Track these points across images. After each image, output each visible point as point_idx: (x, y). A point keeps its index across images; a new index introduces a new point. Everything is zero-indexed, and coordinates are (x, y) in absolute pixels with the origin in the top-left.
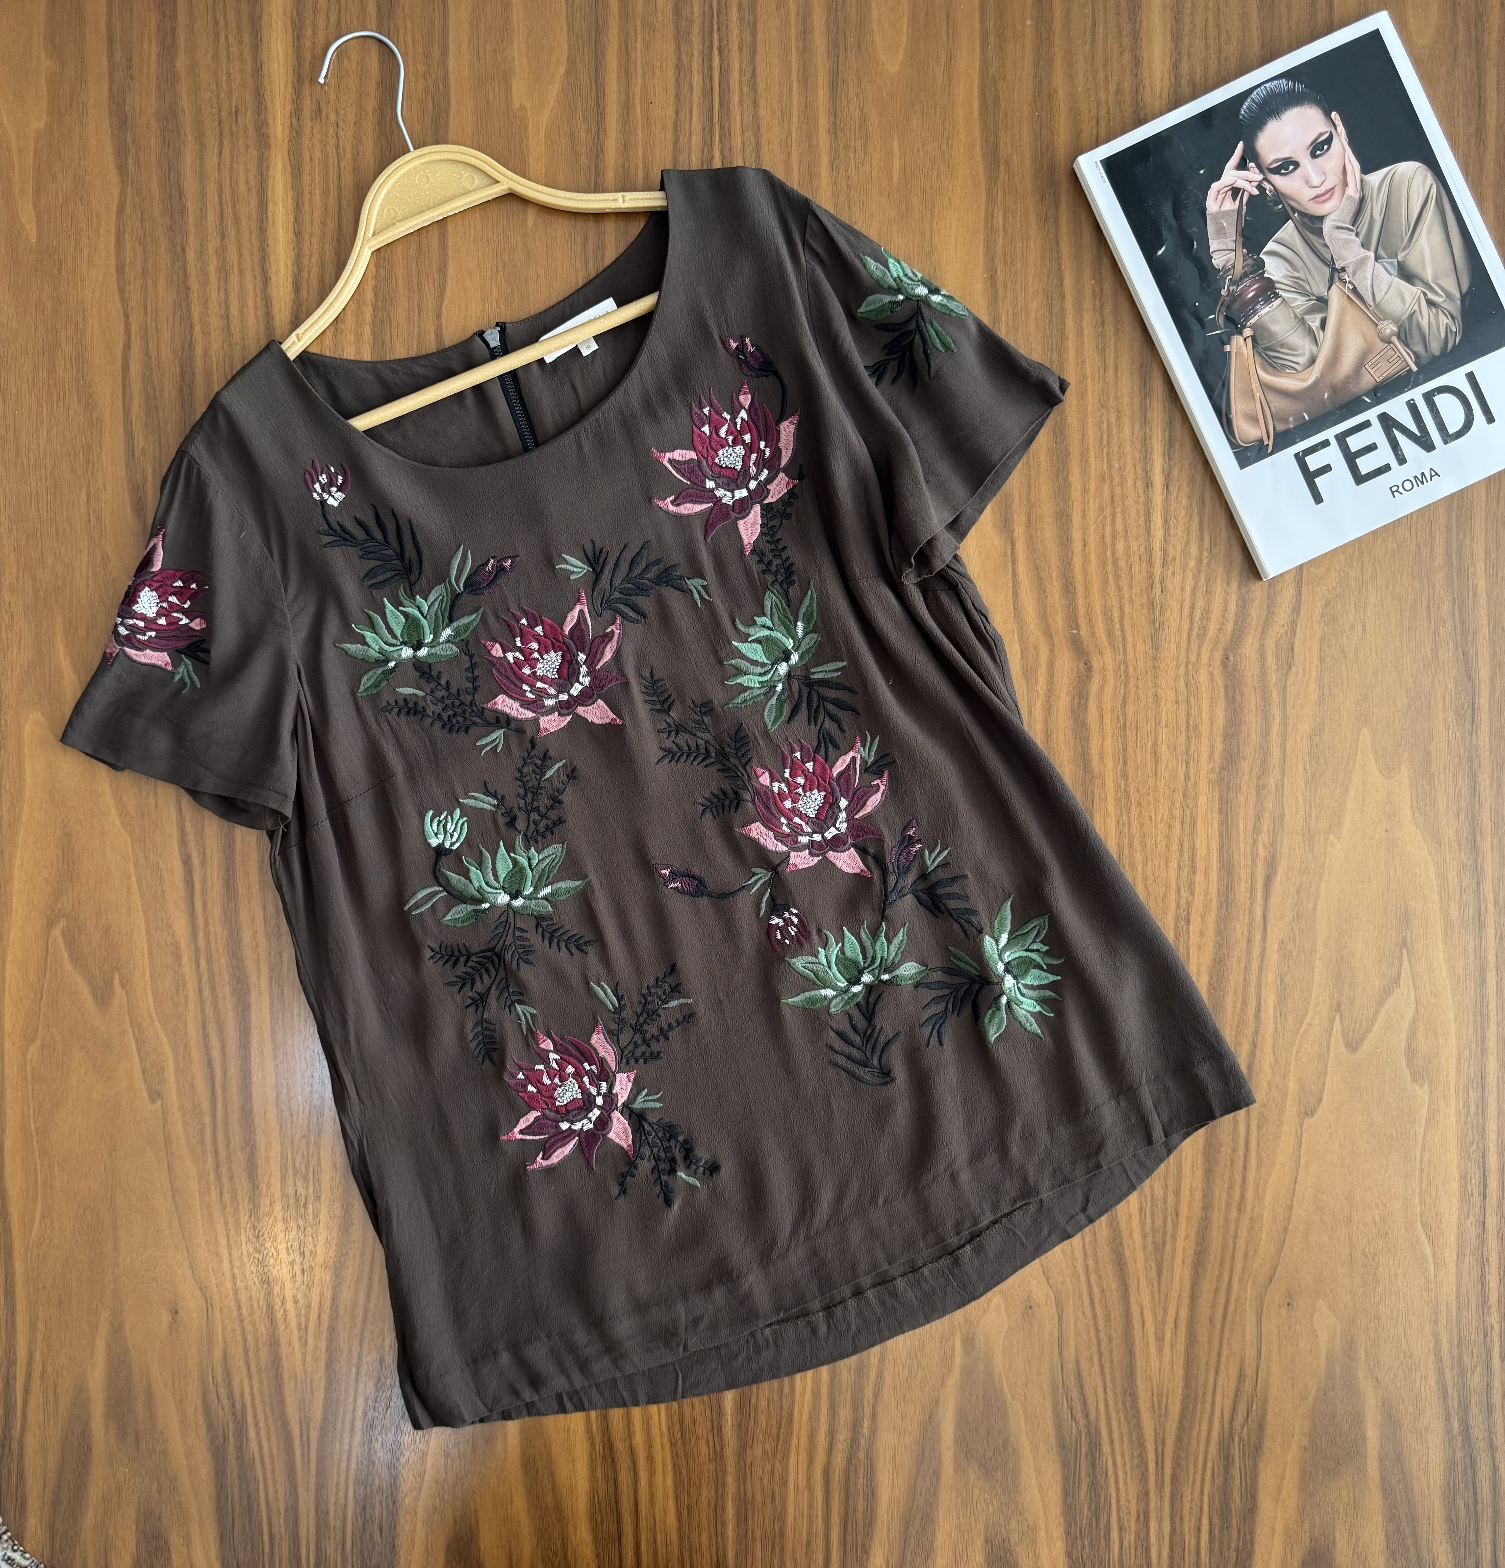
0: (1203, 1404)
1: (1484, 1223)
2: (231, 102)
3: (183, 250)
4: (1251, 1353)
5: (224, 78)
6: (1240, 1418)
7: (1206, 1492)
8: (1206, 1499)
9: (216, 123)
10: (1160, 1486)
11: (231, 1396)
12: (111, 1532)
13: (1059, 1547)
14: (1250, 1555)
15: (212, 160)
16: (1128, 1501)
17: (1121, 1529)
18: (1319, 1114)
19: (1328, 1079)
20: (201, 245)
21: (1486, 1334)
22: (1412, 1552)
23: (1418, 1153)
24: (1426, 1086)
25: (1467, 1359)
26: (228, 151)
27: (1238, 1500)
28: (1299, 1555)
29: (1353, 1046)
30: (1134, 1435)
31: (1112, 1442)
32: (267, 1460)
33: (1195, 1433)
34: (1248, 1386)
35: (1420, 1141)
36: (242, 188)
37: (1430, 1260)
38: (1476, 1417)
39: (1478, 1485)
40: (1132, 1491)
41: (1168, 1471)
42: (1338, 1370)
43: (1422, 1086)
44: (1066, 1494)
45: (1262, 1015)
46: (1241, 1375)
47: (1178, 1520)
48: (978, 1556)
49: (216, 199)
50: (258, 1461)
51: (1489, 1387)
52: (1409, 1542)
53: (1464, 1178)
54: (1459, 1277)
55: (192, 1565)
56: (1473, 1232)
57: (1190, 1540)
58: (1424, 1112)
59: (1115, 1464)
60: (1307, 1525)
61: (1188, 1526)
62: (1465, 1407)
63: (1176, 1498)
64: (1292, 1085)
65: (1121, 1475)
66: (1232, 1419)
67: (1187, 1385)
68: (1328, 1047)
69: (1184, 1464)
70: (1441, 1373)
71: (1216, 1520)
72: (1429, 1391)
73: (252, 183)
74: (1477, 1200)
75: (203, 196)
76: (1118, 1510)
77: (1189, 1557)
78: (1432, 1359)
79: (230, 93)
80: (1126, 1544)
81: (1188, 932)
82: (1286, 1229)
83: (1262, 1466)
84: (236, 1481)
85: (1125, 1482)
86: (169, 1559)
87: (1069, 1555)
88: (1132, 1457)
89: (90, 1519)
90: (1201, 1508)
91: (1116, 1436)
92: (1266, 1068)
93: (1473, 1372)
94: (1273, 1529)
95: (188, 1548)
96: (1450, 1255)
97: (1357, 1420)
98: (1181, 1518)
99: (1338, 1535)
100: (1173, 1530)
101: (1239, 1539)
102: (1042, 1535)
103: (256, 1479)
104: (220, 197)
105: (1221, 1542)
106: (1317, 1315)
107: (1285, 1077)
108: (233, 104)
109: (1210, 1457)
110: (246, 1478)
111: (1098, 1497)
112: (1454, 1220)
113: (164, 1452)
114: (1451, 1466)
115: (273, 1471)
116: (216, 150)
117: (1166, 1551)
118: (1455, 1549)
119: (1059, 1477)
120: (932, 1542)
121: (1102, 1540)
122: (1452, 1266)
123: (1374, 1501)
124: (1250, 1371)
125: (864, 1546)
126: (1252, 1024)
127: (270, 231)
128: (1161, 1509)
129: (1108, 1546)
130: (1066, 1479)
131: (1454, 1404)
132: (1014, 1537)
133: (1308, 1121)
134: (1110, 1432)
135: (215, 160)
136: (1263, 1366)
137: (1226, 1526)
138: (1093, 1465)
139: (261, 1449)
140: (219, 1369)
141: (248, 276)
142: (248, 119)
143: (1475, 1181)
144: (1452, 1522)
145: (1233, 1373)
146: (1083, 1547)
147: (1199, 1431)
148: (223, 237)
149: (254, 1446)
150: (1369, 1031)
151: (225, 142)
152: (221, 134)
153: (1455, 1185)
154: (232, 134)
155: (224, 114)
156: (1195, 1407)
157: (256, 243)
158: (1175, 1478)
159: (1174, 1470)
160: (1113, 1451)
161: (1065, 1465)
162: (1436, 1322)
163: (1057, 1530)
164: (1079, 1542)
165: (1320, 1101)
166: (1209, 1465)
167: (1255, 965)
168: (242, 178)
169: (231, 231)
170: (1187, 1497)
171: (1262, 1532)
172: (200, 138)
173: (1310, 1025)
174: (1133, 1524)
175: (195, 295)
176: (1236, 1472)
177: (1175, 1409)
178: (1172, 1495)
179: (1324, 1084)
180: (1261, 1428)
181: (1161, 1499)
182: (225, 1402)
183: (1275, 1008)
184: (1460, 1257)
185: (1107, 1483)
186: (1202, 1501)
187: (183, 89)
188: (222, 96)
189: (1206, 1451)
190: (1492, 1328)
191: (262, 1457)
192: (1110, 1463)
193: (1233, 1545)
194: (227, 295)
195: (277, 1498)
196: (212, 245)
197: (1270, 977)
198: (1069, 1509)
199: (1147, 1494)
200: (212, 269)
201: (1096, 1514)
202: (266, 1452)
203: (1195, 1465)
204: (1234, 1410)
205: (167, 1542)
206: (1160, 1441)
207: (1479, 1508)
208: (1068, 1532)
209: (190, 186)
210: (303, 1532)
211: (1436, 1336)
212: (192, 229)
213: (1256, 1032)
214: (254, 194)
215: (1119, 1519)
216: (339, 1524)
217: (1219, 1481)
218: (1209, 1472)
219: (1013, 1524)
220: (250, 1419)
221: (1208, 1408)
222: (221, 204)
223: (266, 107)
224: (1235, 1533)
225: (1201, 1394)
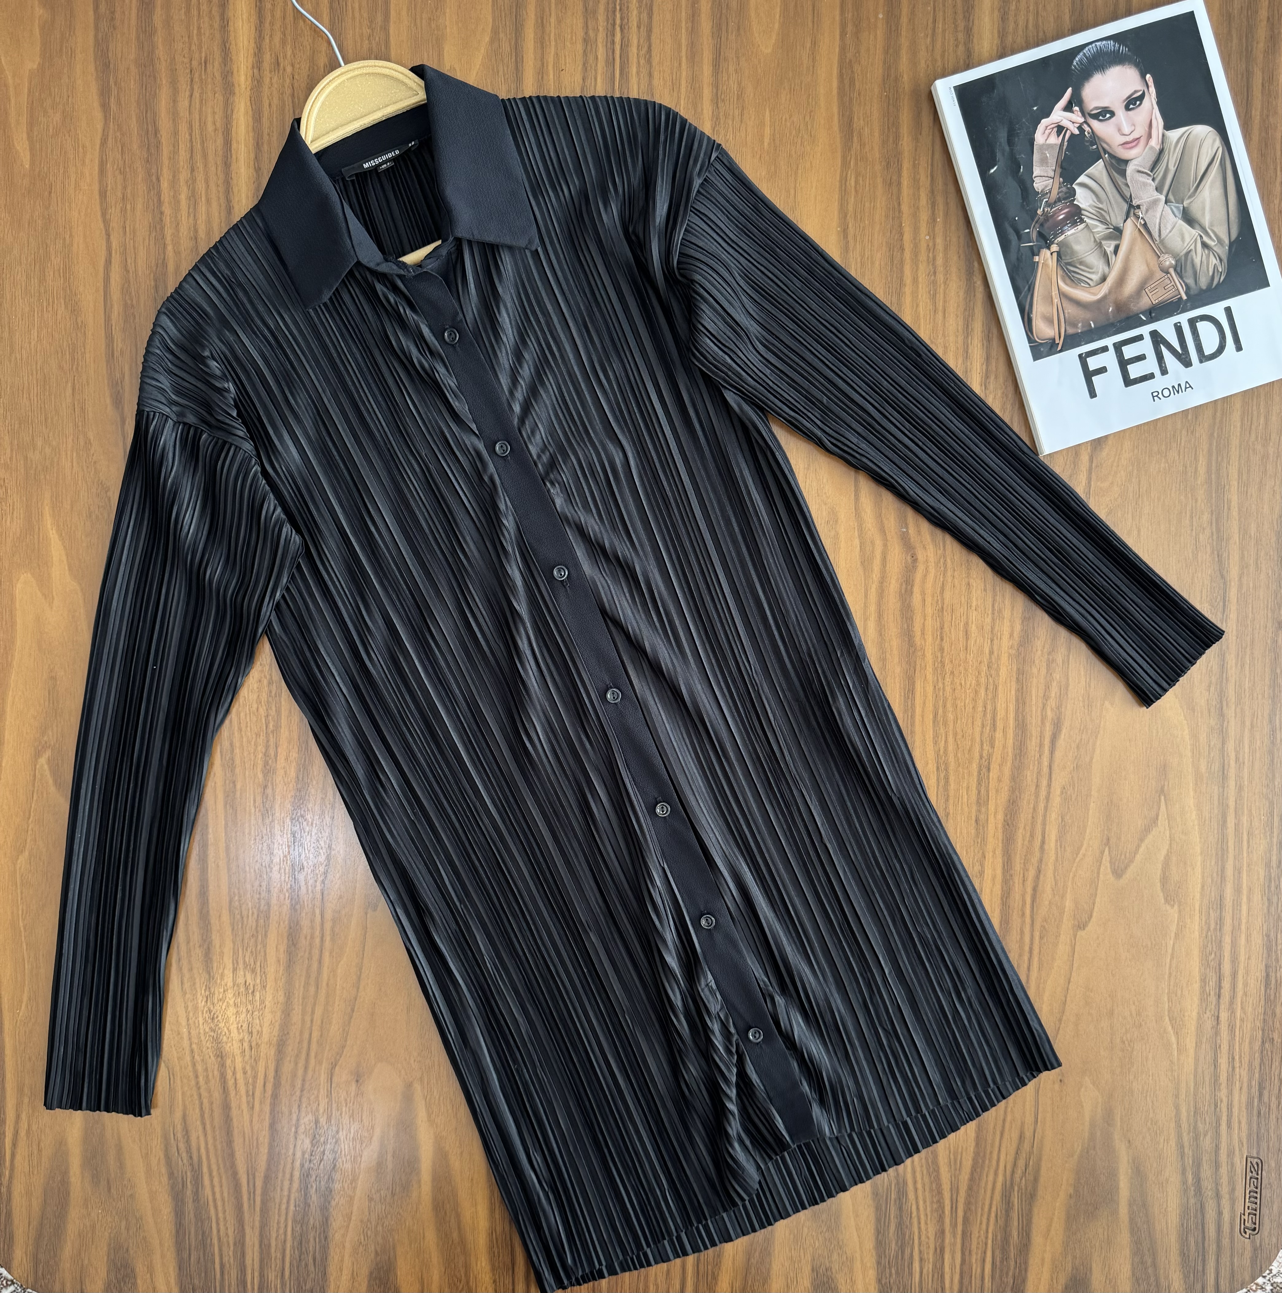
0: (990, 1161)
1: (1218, 1017)
2: (200, 52)
3: (158, 180)
4: (1029, 1119)
5: (195, 32)
6: (1019, 1172)
7: (990, 1231)
8: (990, 1235)
9: (188, 71)
10: (954, 1225)
11: (189, 1151)
12: (86, 1262)
13: (872, 1274)
14: (1024, 1281)
15: (183, 103)
16: (928, 1238)
17: (921, 1260)
18: (1089, 927)
19: (1098, 900)
20: (174, 176)
21: (1216, 1106)
22: (1152, 1279)
23: (1168, 960)
24: (1176, 907)
25: (1200, 1126)
26: (198, 96)
27: (1016, 1237)
28: (1063, 1280)
29: (1118, 873)
30: (934, 1186)
31: (916, 1190)
32: (219, 1204)
33: (983, 1184)
34: (1026, 1146)
35: (1170, 951)
36: (210, 128)
37: (1175, 1046)
38: (1206, 1172)
39: (1206, 1226)
40: (931, 1230)
41: (960, 1213)
42: (1098, 1134)
43: (1173, 906)
44: (878, 1232)
45: (1046, 847)
46: (1021, 1137)
47: (967, 1253)
48: (805, 1282)
49: (187, 136)
50: (211, 1203)
51: (1217, 1148)
52: (1150, 1271)
53: (1204, 981)
54: (1197, 1059)
55: (154, 1289)
56: (1209, 1024)
57: (976, 1269)
58: (1174, 928)
59: (918, 1208)
60: (1069, 1258)
61: (975, 1259)
62: (1197, 1164)
63: (966, 1235)
64: (1069, 904)
65: (922, 1217)
66: (1013, 1172)
67: (977, 1145)
68: (1098, 873)
69: (973, 1208)
70: (1180, 1136)
71: (997, 1252)
72: (1170, 1149)
73: (218, 124)
74: (1213, 999)
75: (176, 133)
76: (920, 1245)
77: (976, 1282)
78: (1173, 1125)
79: (200, 47)
80: (925, 1271)
81: (988, 779)
82: (1060, 1020)
83: (1035, 1210)
84: (193, 1220)
85: (926, 1224)
86: (135, 1284)
87: (879, 1281)
88: (932, 1202)
89: (68, 1250)
90: (986, 1244)
91: (919, 1186)
92: (1048, 889)
93: (1205, 1135)
94: (1043, 1260)
95: (151, 1275)
96: (1190, 1043)
97: (1113, 1175)
98: (970, 1251)
99: (1094, 1265)
100: (963, 1262)
101: (1015, 1268)
102: (858, 1265)
103: (209, 1218)
104: (191, 135)
105: (1001, 1271)
106: (1083, 1090)
107: (1063, 897)
108: (203, 55)
109: (994, 1203)
110: (201, 1217)
111: (904, 1235)
112: (1194, 1014)
113: (132, 1196)
114: (1185, 1212)
115: (224, 1212)
116: (188, 93)
117: (957, 1278)
118: (1186, 1277)
119: (872, 1218)
120: (769, 1271)
121: (906, 1269)
122: (1192, 1052)
123: (1124, 1238)
124: (1028, 1134)
125: (713, 1273)
126: (1037, 854)
127: (233, 167)
128: (953, 1244)
129: (911, 1274)
130: (878, 1220)
131: (1189, 1161)
132: (835, 1267)
133: (1080, 933)
134: (915, 1182)
135: (187, 103)
136: (1039, 1130)
137: (1005, 1257)
138: (900, 1209)
139: (214, 1194)
140: (179, 1127)
141: (215, 204)
142: (215, 68)
143: (1212, 983)
144: (1184, 1255)
145: (1015, 1135)
146: (891, 1275)
147: (987, 1181)
148: (193, 170)
149: (208, 1191)
150: (1132, 861)
151: (196, 87)
152: (192, 80)
153: (1197, 986)
154: (201, 80)
155: (195, 63)
156: (984, 1162)
157: (222, 176)
158: (966, 1220)
159: (965, 1213)
160: (917, 1198)
161: (878, 1208)
162: (1177, 1096)
163: (870, 1260)
164: (888, 1270)
165: (1090, 917)
166: (994, 1209)
167: (1041, 806)
168: (210, 119)
169: (200, 165)
170: (975, 1234)
171: (1034, 1261)
172: (174, 83)
173: (1084, 855)
174: (931, 1256)
175: (168, 218)
176: (1015, 1215)
177: (968, 1164)
178: (964, 1233)
179: (1094, 904)
180: (1036, 1180)
181: (954, 1235)
182: (184, 1155)
183: (1057, 841)
184: (1198, 1045)
185: (911, 1223)
186: (987, 1238)
187: (159, 39)
188: (193, 47)
189: (992, 1198)
190: (1221, 1101)
191: (215, 1200)
192: (914, 1207)
193: (1011, 1274)
194: (195, 219)
195: (227, 1234)
196: (184, 175)
197: (1053, 816)
198: (880, 1244)
199: (943, 1232)
200: (183, 197)
201: (902, 1248)
202: (218, 1196)
203: (982, 1209)
204: (1015, 1165)
205: (133, 1271)
206: (954, 1190)
207: (1206, 1245)
208: (879, 1263)
209: (164, 124)
210: (248, 1262)
211: (1177, 1108)
212: (166, 162)
213: (1041, 860)
214: (220, 135)
215: (920, 1252)
216: (279, 1255)
217: (1001, 1222)
218: (993, 1215)
219: (835, 1256)
220: (205, 1169)
221: (994, 1163)
222: (191, 140)
223: (231, 59)
224: (1012, 1263)
225: (988, 1152)
